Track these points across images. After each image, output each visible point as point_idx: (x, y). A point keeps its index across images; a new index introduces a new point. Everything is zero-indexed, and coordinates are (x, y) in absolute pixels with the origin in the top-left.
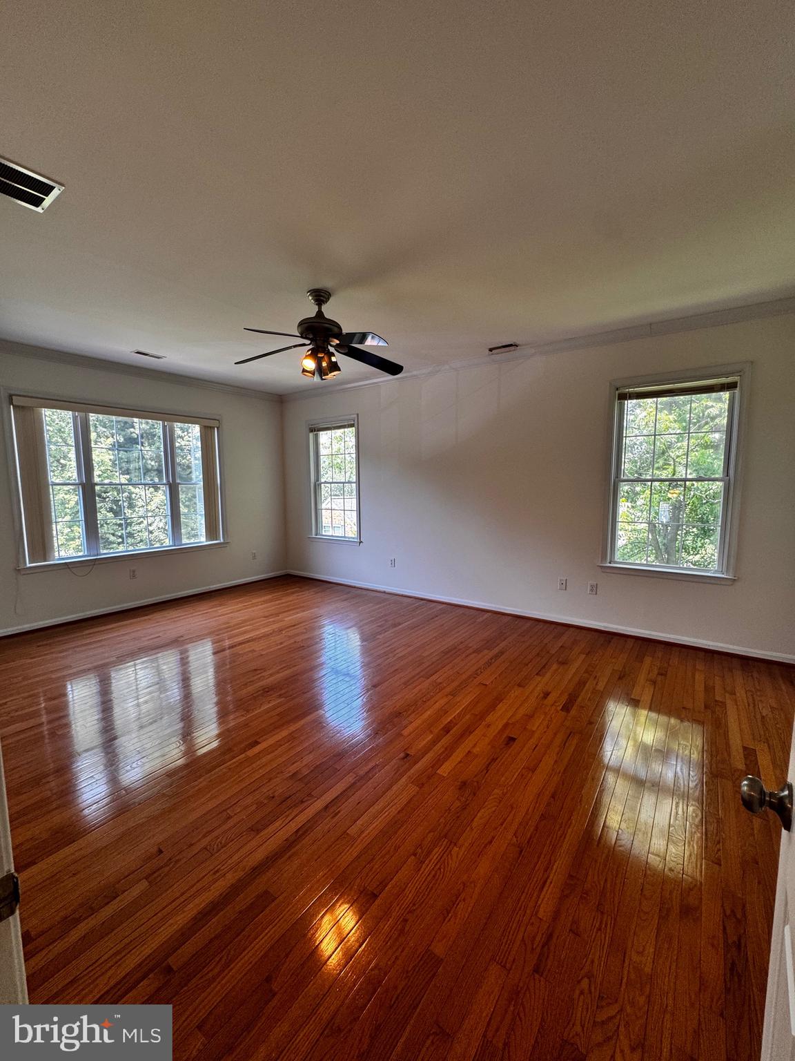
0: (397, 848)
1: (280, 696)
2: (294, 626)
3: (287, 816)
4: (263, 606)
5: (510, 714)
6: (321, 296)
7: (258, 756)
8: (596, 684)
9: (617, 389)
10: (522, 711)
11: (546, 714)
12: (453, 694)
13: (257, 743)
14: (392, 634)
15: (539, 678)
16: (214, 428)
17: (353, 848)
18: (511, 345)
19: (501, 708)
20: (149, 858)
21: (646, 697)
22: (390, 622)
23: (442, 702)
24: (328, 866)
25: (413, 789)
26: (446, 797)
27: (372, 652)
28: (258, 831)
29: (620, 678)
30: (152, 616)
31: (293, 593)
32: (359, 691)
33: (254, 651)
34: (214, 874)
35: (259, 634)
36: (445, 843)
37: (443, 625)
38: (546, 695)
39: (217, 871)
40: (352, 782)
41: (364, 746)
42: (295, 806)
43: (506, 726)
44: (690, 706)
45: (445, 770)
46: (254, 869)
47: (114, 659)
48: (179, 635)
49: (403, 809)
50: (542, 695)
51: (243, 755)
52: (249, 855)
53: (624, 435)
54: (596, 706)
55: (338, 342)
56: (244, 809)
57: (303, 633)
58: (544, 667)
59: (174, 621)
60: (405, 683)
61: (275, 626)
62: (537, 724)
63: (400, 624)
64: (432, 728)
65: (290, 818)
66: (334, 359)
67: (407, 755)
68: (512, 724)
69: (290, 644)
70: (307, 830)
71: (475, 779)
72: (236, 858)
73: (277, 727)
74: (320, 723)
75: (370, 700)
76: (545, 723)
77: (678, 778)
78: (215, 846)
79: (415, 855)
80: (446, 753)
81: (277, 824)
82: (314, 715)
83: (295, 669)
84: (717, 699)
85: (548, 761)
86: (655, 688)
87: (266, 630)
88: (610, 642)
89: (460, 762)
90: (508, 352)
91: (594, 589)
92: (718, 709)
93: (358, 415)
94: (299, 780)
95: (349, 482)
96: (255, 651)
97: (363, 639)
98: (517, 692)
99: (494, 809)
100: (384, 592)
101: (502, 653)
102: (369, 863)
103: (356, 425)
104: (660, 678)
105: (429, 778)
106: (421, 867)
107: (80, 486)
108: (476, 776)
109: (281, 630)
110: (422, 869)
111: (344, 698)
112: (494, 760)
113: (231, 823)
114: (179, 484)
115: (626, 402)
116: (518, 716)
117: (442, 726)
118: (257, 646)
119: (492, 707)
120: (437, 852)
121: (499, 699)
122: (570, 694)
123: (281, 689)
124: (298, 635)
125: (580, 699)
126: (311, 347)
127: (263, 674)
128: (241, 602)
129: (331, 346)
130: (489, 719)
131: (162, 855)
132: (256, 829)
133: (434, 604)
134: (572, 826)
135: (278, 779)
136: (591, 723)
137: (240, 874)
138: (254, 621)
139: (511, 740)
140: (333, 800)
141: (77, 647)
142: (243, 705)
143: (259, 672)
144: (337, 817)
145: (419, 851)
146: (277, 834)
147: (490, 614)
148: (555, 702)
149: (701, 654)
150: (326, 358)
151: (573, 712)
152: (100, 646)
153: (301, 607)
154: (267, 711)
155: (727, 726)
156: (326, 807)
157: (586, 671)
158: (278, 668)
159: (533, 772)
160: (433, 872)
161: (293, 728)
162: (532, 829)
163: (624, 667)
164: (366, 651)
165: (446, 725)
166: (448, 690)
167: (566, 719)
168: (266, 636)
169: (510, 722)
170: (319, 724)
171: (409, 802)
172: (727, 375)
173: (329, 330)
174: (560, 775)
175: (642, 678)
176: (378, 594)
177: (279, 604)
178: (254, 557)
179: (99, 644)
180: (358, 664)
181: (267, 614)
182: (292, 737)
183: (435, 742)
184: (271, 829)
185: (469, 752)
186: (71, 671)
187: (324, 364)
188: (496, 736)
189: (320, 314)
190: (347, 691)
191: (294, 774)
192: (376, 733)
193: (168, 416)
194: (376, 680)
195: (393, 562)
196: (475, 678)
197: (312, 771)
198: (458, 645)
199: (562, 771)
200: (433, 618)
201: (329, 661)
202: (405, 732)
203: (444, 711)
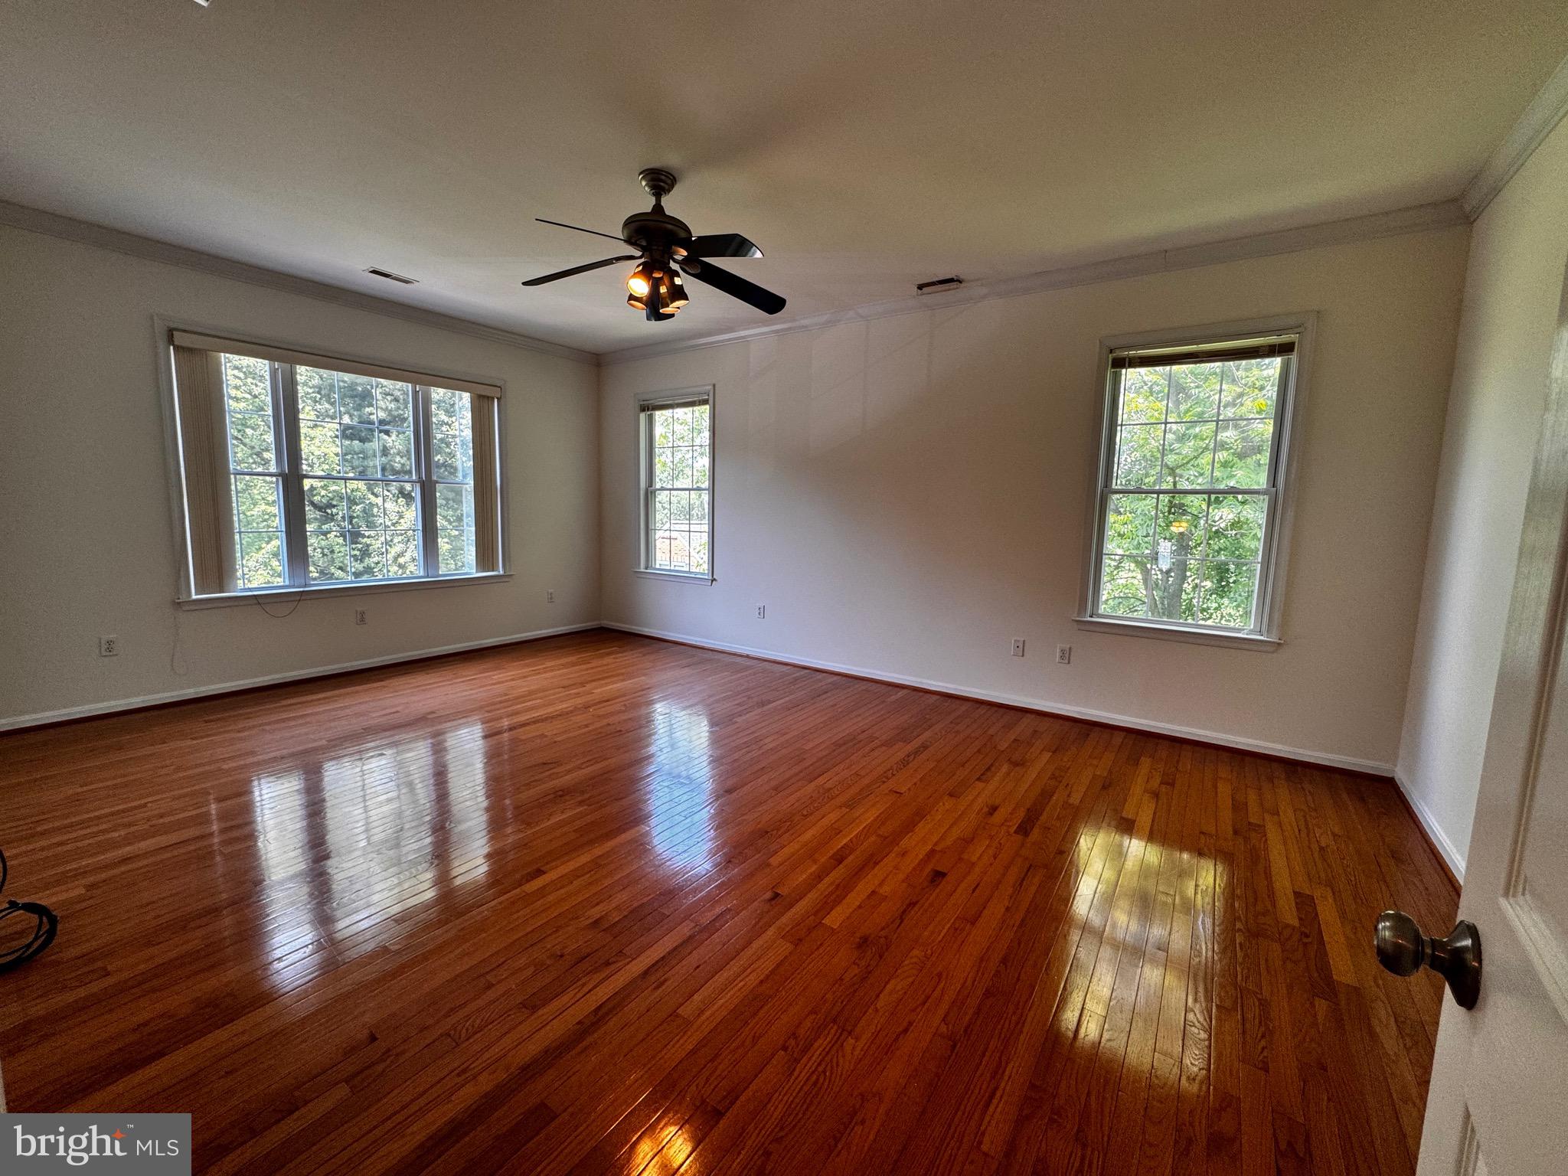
0: (755, 1039)
1: (581, 803)
2: (608, 701)
3: (584, 985)
4: (561, 671)
5: (935, 839)
6: (660, 181)
7: (542, 892)
8: (1069, 796)
9: (1111, 351)
10: (956, 833)
11: (991, 837)
12: (851, 805)
13: (540, 872)
14: (757, 717)
15: (980, 785)
16: (493, 398)
17: (685, 1038)
18: (951, 280)
19: (922, 829)
20: (352, 1050)
21: (1145, 819)
22: (755, 699)
23: (833, 817)
24: (645, 1065)
25: (785, 947)
26: (836, 960)
27: (726, 741)
28: (534, 1009)
29: (1104, 787)
30: (388, 681)
31: (609, 654)
32: (705, 798)
33: (543, 736)
34: (459, 1075)
35: (552, 713)
36: (833, 1031)
37: (836, 705)
38: (994, 809)
39: (464, 1071)
40: (688, 934)
41: (711, 880)
42: (596, 970)
43: (932, 852)
44: (1212, 830)
45: (834, 919)
46: (524, 1069)
47: (324, 742)
48: (429, 710)
49: (767, 977)
50: (986, 810)
51: (518, 890)
52: (517, 1046)
53: (1119, 422)
54: (1068, 828)
55: (685, 254)
56: (512, 974)
57: (620, 712)
58: (989, 769)
59: (424, 690)
60: (776, 789)
61: (579, 701)
62: (978, 852)
63: (770, 702)
64: (816, 855)
65: (586, 989)
66: (678, 281)
67: (777, 895)
68: (939, 851)
69: (601, 727)
70: (614, 1008)
71: (883, 933)
72: (496, 1049)
73: (572, 848)
74: (641, 844)
75: (720, 812)
76: (991, 852)
77: (1198, 937)
78: (464, 1031)
79: (785, 1048)
80: (838, 893)
81: (565, 999)
82: (633, 831)
83: (606, 763)
84: (1252, 820)
85: (996, 910)
86: (1157, 801)
87: (564, 706)
88: (1088, 735)
89: (860, 907)
90: (945, 291)
91: (1066, 656)
92: (1253, 835)
93: (714, 386)
94: (604, 930)
95: (699, 489)
96: (546, 736)
97: (713, 724)
98: (948, 803)
99: (911, 980)
100: (748, 656)
101: (925, 746)
102: (712, 1060)
103: (711, 401)
104: (1164, 788)
105: (810, 930)
106: (794, 1069)
107: (280, 479)
108: (883, 929)
109: (587, 707)
110: (796, 1073)
111: (680, 808)
112: (913, 904)
113: (491, 995)
114: (437, 482)
115: (1124, 371)
116: (949, 841)
117: (832, 852)
118: (548, 729)
119: (909, 826)
120: (821, 1044)
121: (920, 815)
122: (1028, 809)
123: (583, 792)
124: (612, 714)
125: (1043, 818)
126: (643, 260)
127: (555, 770)
128: (528, 666)
129: (675, 261)
130: (905, 842)
131: (376, 1044)
132: (531, 1006)
133: (820, 676)
134: (1034, 1008)
135: (570, 928)
136: (1061, 852)
137: (502, 1076)
138: (547, 693)
139: (938, 876)
140: (657, 962)
141: (269, 724)
142: (525, 814)
143: (551, 766)
144: (661, 989)
145: (792, 1042)
146: (564, 1014)
147: (905, 691)
148: (1005, 821)
149: (1225, 755)
150: (666, 280)
151: (1035, 834)
152: (301, 725)
153: (618, 675)
154: (561, 824)
155: (1267, 860)
156: (646, 973)
157: (1053, 777)
158: (579, 762)
159: (973, 924)
160: (814, 1077)
161: (598, 851)
162: (971, 1012)
163: (1110, 772)
164: (716, 740)
165: (838, 851)
166: (842, 799)
167: (1023, 845)
168: (562, 715)
169: (938, 848)
170: (641, 847)
171: (778, 966)
172: (1279, 331)
173: (672, 233)
174: (1015, 928)
175: (1138, 788)
176: (739, 660)
177: (587, 669)
178: (551, 600)
179: (300, 721)
180: (705, 758)
181: (566, 683)
182: (596, 864)
183: (819, 877)
184: (556, 1004)
185: (873, 892)
186: (255, 759)
187: (663, 290)
188: (914, 869)
189: (658, 208)
190: (685, 797)
191: (596, 922)
192: (729, 861)
193: (423, 376)
194: (730, 783)
195: (762, 612)
196: (884, 782)
197: (625, 916)
198: (859, 734)
199: (1017, 924)
200: (819, 696)
201: (659, 753)
202: (775, 861)
203: (836, 831)
